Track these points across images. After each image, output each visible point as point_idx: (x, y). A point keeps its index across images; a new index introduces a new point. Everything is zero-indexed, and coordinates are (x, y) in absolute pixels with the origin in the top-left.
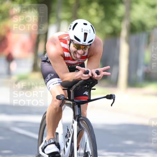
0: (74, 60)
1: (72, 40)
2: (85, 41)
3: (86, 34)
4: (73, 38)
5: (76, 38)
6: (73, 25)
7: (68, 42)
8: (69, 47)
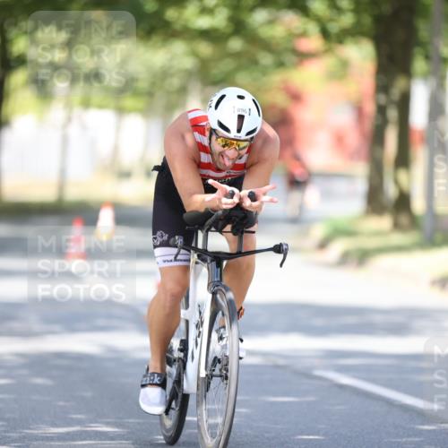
0: (219, 170)
1: (215, 130)
2: (239, 131)
3: (241, 118)
4: (215, 126)
5: (221, 125)
6: (215, 100)
7: (207, 133)
8: (210, 144)
